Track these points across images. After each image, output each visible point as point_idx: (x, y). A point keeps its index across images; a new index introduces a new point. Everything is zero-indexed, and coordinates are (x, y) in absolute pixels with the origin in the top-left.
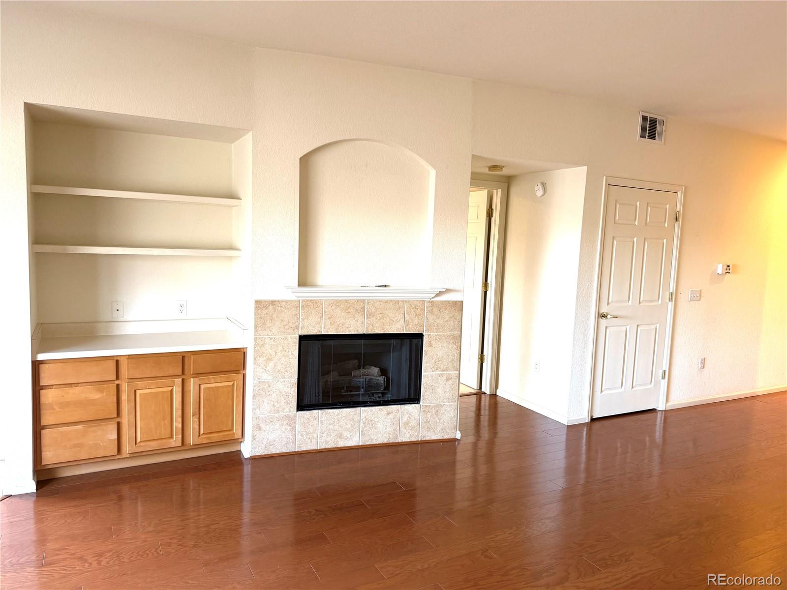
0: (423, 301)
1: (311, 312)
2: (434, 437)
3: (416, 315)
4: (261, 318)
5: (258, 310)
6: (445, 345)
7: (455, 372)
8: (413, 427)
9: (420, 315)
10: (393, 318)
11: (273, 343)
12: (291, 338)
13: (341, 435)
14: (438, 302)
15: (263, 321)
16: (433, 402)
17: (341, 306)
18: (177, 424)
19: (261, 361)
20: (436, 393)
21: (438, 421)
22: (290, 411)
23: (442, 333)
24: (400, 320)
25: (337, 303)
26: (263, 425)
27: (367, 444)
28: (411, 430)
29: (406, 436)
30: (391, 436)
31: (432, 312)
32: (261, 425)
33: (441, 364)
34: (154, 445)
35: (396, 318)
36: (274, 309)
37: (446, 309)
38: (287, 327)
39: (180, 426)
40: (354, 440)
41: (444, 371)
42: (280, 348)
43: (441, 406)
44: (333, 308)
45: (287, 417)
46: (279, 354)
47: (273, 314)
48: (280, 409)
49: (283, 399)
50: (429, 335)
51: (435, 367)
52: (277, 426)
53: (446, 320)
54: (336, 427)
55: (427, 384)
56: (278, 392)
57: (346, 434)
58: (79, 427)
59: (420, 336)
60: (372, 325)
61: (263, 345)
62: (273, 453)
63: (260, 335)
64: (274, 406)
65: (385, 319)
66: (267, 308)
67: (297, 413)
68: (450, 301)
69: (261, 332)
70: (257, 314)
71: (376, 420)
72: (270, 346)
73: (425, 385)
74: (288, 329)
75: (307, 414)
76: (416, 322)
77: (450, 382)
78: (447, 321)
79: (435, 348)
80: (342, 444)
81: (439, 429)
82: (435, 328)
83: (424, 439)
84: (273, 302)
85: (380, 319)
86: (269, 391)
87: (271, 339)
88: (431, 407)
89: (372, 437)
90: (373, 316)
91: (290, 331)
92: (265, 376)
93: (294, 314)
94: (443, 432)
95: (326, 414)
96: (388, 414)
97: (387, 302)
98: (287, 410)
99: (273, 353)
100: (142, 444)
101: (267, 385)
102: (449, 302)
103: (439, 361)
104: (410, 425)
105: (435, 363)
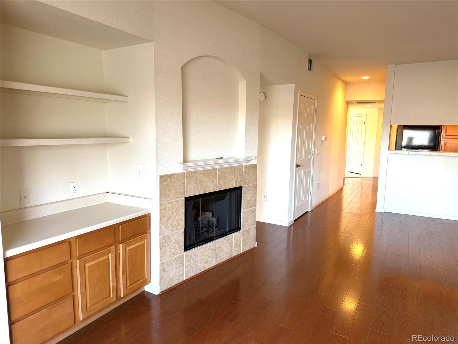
0: (242, 166)
1: (191, 180)
2: (247, 249)
3: (239, 175)
4: (164, 188)
5: (162, 183)
6: (251, 191)
7: (255, 207)
8: (238, 246)
9: (241, 175)
10: (230, 178)
11: (171, 206)
12: (180, 200)
13: (207, 261)
14: (248, 165)
15: (165, 191)
16: (247, 228)
18: (113, 284)
19: (164, 221)
20: (248, 222)
21: (249, 238)
22: (181, 253)
23: (250, 185)
24: (232, 179)
25: (203, 172)
26: (166, 268)
27: (219, 263)
29: (236, 252)
30: (229, 254)
31: (246, 172)
33: (250, 204)
34: (98, 306)
36: (171, 180)
39: (115, 284)
40: (214, 262)
41: (251, 207)
42: (175, 209)
43: (250, 229)
44: (202, 176)
45: (179, 257)
46: (174, 213)
47: (170, 185)
48: (176, 253)
49: (177, 245)
50: (244, 187)
51: (247, 206)
52: (174, 266)
54: (205, 257)
55: (244, 217)
56: (174, 241)
57: (209, 260)
58: (44, 311)
59: (240, 188)
61: (165, 209)
62: (173, 285)
63: (163, 202)
64: (172, 252)
65: (226, 180)
66: (167, 180)
67: (185, 253)
69: (164, 199)
70: (161, 186)
72: (169, 208)
74: (179, 194)
75: (190, 252)
76: (239, 179)
77: (253, 214)
78: (252, 177)
79: (247, 194)
80: (208, 267)
81: (249, 243)
82: (247, 182)
84: (170, 176)
85: (224, 180)
86: (169, 242)
87: (169, 203)
88: (246, 231)
89: (222, 258)
90: (221, 178)
91: (180, 195)
92: (167, 232)
93: (182, 183)
94: (251, 245)
96: (228, 240)
98: (179, 252)
99: (171, 213)
100: (91, 308)
101: (168, 238)
102: (252, 165)
103: (249, 202)
104: (237, 244)
105: (247, 203)
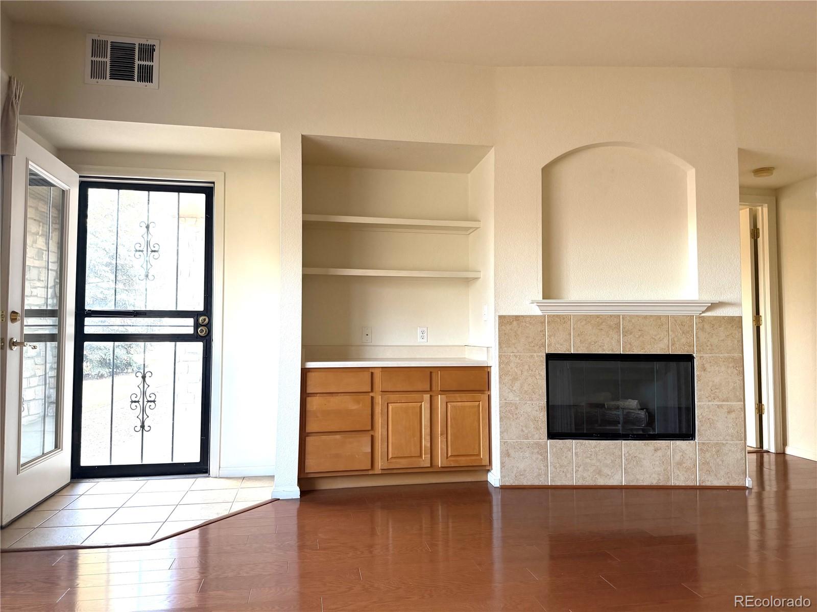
0: (691, 316)
1: (558, 328)
2: (717, 483)
3: (683, 333)
4: (505, 334)
5: (502, 325)
6: (723, 369)
7: (739, 403)
8: (688, 469)
9: (688, 332)
10: (656, 336)
11: (519, 361)
12: (538, 356)
13: (600, 471)
14: (709, 317)
15: (507, 337)
16: (712, 439)
17: (592, 322)
18: (426, 443)
19: (506, 380)
20: (715, 429)
21: (720, 463)
22: (540, 439)
23: (717, 355)
24: (663, 339)
25: (587, 319)
26: (512, 452)
27: (631, 484)
28: (686, 471)
29: (679, 479)
30: (661, 478)
31: (703, 329)
32: (510, 451)
33: (720, 392)
34: (403, 463)
35: (658, 336)
36: (518, 324)
37: (720, 326)
38: (533, 345)
39: (429, 445)
40: (618, 480)
41: (723, 401)
42: (526, 367)
43: (723, 444)
44: (582, 324)
45: (537, 444)
46: (525, 373)
47: (517, 330)
48: (530, 435)
49: (531, 423)
50: (701, 357)
51: (712, 395)
52: (527, 454)
53: (721, 339)
54: (594, 462)
55: (703, 417)
56: (526, 416)
57: (606, 471)
58: (338, 437)
59: (689, 358)
60: (630, 344)
61: (508, 364)
62: (524, 484)
63: (505, 352)
64: (522, 431)
65: (645, 337)
66: (511, 323)
67: (548, 441)
69: (506, 349)
70: (501, 330)
71: (642, 456)
72: (516, 364)
73: (700, 417)
74: (534, 346)
75: (559, 443)
76: (683, 340)
77: (733, 415)
78: (723, 340)
79: (709, 372)
80: (601, 481)
81: (722, 473)
82: (708, 348)
83: (704, 484)
84: (517, 318)
85: (639, 337)
86: (516, 414)
87: (516, 356)
88: (710, 446)
89: (638, 477)
90: (631, 333)
91: (536, 348)
92: (511, 397)
93: (539, 330)
94: (729, 477)
95: (582, 445)
96: (656, 450)
97: (645, 317)
98: (537, 436)
99: (519, 372)
100: (394, 460)
101: (514, 407)
102: (724, 317)
103: (717, 389)
104: (684, 465)
105: (712, 390)
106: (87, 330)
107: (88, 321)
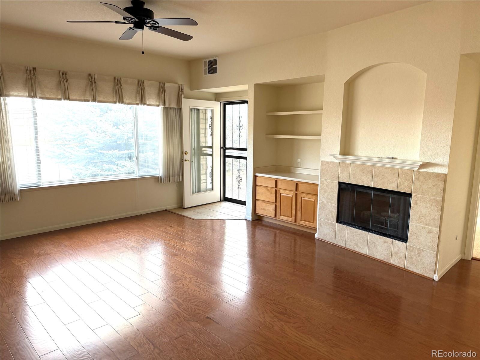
0: (412, 170)
1: (344, 170)
3: (406, 180)
4: (323, 170)
5: (322, 166)
6: (428, 205)
7: (436, 229)
8: (400, 258)
9: (409, 180)
10: (391, 179)
11: (328, 184)
12: (335, 182)
13: (357, 244)
14: (424, 172)
15: (324, 172)
16: (416, 245)
17: (359, 168)
19: (322, 192)
20: (419, 240)
21: (419, 260)
22: (333, 222)
23: (426, 196)
24: (394, 182)
28: (399, 259)
29: (396, 262)
30: (386, 257)
31: (418, 179)
32: (322, 224)
33: (424, 219)
34: (285, 218)
35: (392, 180)
36: (328, 166)
37: (430, 179)
38: (333, 176)
39: (294, 213)
41: (426, 225)
42: (330, 187)
43: (423, 250)
44: (355, 168)
45: (332, 223)
46: (329, 190)
47: (328, 169)
48: (329, 219)
49: (330, 214)
50: (415, 196)
51: (419, 220)
52: (328, 227)
53: (430, 187)
54: (355, 239)
55: (412, 231)
56: (328, 210)
57: (359, 245)
60: (377, 182)
61: (323, 184)
62: (326, 240)
63: (322, 179)
64: (327, 216)
65: (385, 179)
66: (326, 165)
67: (337, 224)
68: (434, 173)
69: (323, 177)
70: (321, 168)
71: (377, 243)
72: (326, 185)
75: (341, 225)
76: (406, 184)
77: (431, 235)
79: (419, 206)
80: (357, 250)
81: (420, 266)
82: (420, 191)
83: (408, 269)
84: (328, 163)
85: (382, 179)
86: (325, 208)
87: (326, 181)
88: (414, 249)
89: (374, 253)
90: (378, 177)
91: (335, 179)
93: (336, 170)
94: (423, 270)
95: (350, 229)
96: (385, 242)
97: (386, 168)
98: (332, 220)
99: (327, 189)
100: (282, 216)
101: (324, 205)
103: (423, 217)
104: (399, 255)
105: (420, 217)
106: (227, 154)
107: (227, 151)
